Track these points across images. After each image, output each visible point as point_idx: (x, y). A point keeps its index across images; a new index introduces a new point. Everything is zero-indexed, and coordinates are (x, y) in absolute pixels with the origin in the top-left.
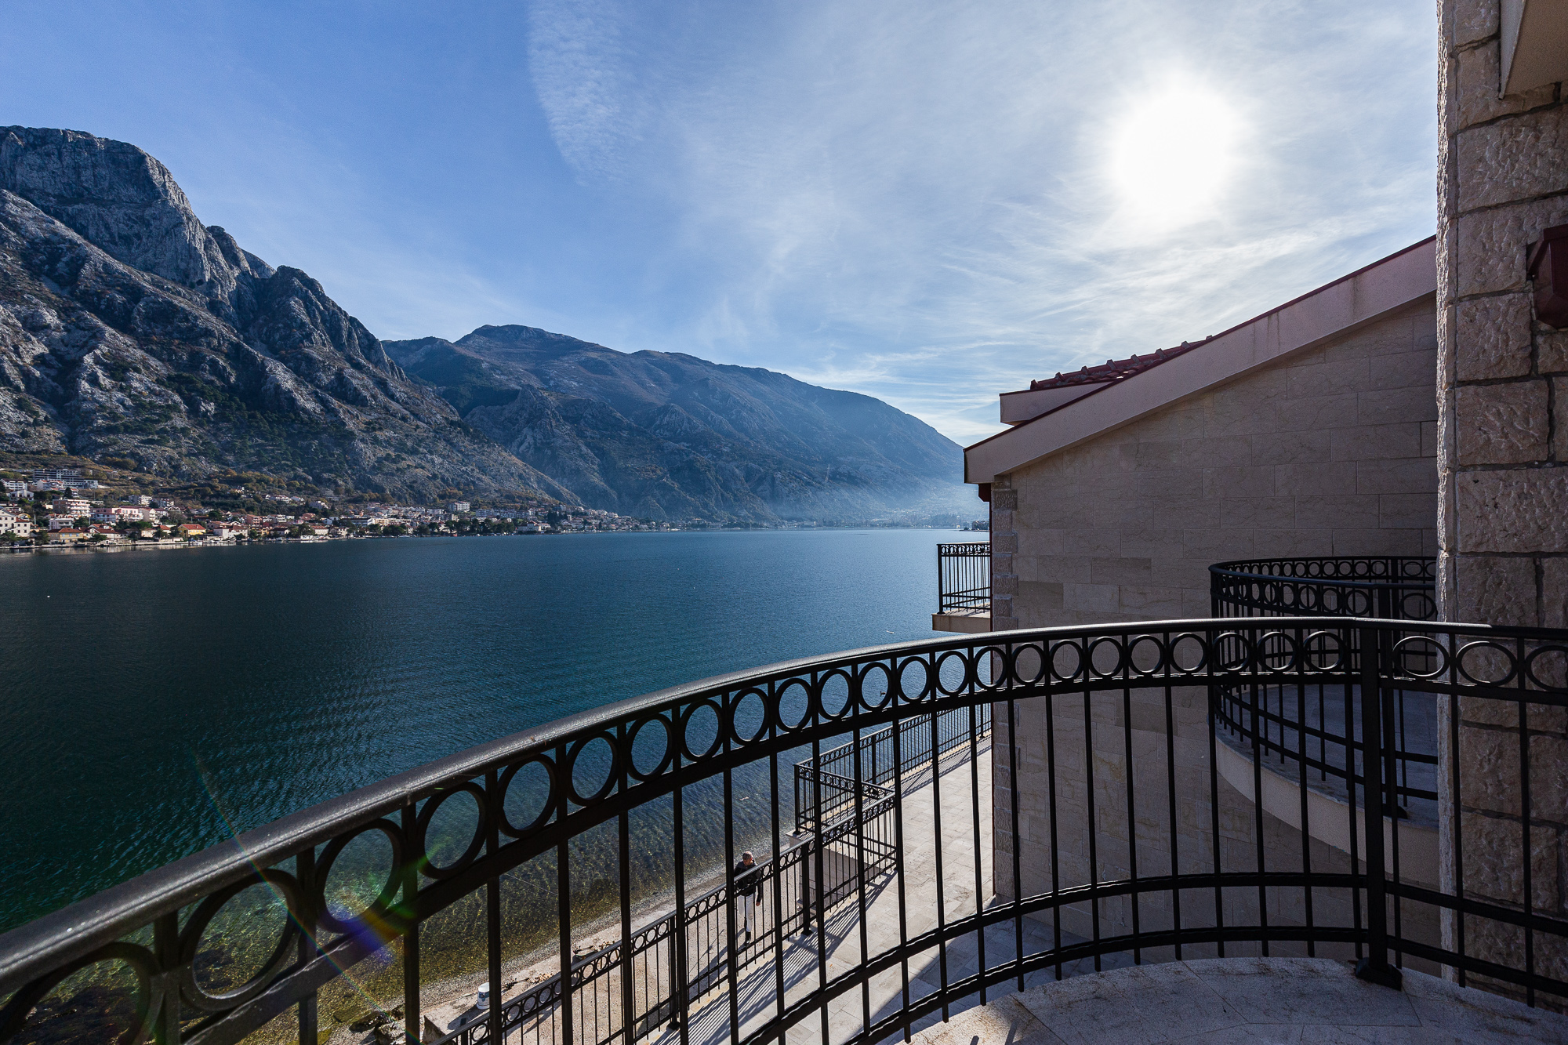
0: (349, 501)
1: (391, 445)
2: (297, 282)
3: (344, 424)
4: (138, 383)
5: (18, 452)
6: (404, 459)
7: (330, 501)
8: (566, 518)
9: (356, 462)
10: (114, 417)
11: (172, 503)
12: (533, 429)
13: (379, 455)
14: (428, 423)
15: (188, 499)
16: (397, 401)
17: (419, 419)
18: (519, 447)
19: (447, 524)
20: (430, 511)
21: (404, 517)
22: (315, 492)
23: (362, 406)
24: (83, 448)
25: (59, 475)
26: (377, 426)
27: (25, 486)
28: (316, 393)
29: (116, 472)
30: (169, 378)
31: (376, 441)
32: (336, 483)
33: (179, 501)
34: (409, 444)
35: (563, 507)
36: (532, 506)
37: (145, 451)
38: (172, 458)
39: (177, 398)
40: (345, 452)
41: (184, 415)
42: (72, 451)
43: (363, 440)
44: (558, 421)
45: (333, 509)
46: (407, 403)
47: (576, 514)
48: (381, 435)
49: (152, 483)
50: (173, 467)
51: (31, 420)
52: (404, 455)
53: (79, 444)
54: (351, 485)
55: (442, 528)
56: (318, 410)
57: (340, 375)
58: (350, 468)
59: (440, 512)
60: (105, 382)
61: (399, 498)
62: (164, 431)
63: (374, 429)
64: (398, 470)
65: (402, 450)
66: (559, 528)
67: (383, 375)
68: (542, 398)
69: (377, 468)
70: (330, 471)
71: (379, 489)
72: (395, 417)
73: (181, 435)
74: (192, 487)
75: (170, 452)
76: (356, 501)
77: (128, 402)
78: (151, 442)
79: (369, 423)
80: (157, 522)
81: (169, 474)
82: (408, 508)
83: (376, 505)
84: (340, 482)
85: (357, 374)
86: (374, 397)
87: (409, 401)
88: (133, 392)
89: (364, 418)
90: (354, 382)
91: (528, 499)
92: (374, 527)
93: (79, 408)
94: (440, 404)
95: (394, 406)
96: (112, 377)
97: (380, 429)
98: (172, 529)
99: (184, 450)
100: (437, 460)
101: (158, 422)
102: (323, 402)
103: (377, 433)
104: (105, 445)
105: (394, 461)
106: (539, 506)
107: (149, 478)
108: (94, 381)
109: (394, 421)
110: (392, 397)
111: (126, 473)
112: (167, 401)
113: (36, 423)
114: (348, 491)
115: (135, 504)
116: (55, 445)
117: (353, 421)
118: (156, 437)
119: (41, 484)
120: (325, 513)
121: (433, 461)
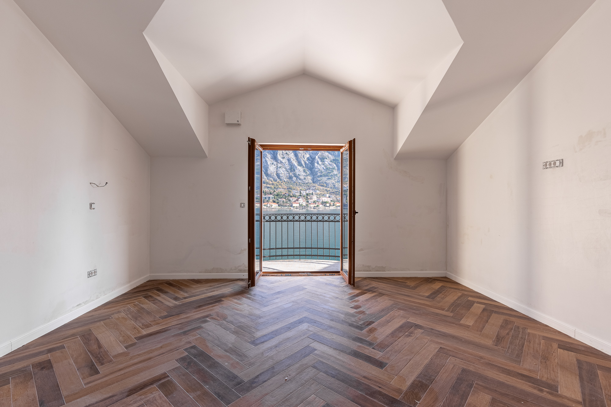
4: (327, 162)
5: (304, 183)
10: (322, 172)
11: (333, 196)
15: (337, 195)
24: (316, 181)
25: (311, 189)
27: (305, 192)
29: (322, 188)
30: (333, 160)
33: (335, 196)
37: (328, 182)
38: (333, 183)
39: (335, 165)
41: (336, 170)
42: (314, 182)
49: (329, 191)
50: (334, 186)
51: (306, 175)
53: (315, 181)
60: (320, 163)
62: (332, 175)
73: (335, 176)
74: (338, 191)
75: (334, 182)
77: (325, 168)
78: (329, 179)
80: (330, 202)
81: (333, 188)
88: (326, 165)
93: (315, 171)
96: (321, 161)
98: (333, 203)
99: (336, 181)
101: (331, 173)
104: (320, 180)
107: (328, 189)
108: (318, 163)
111: (324, 188)
112: (333, 167)
113: (307, 176)
115: (325, 196)
116: (310, 181)
118: (330, 177)
119: (307, 192)
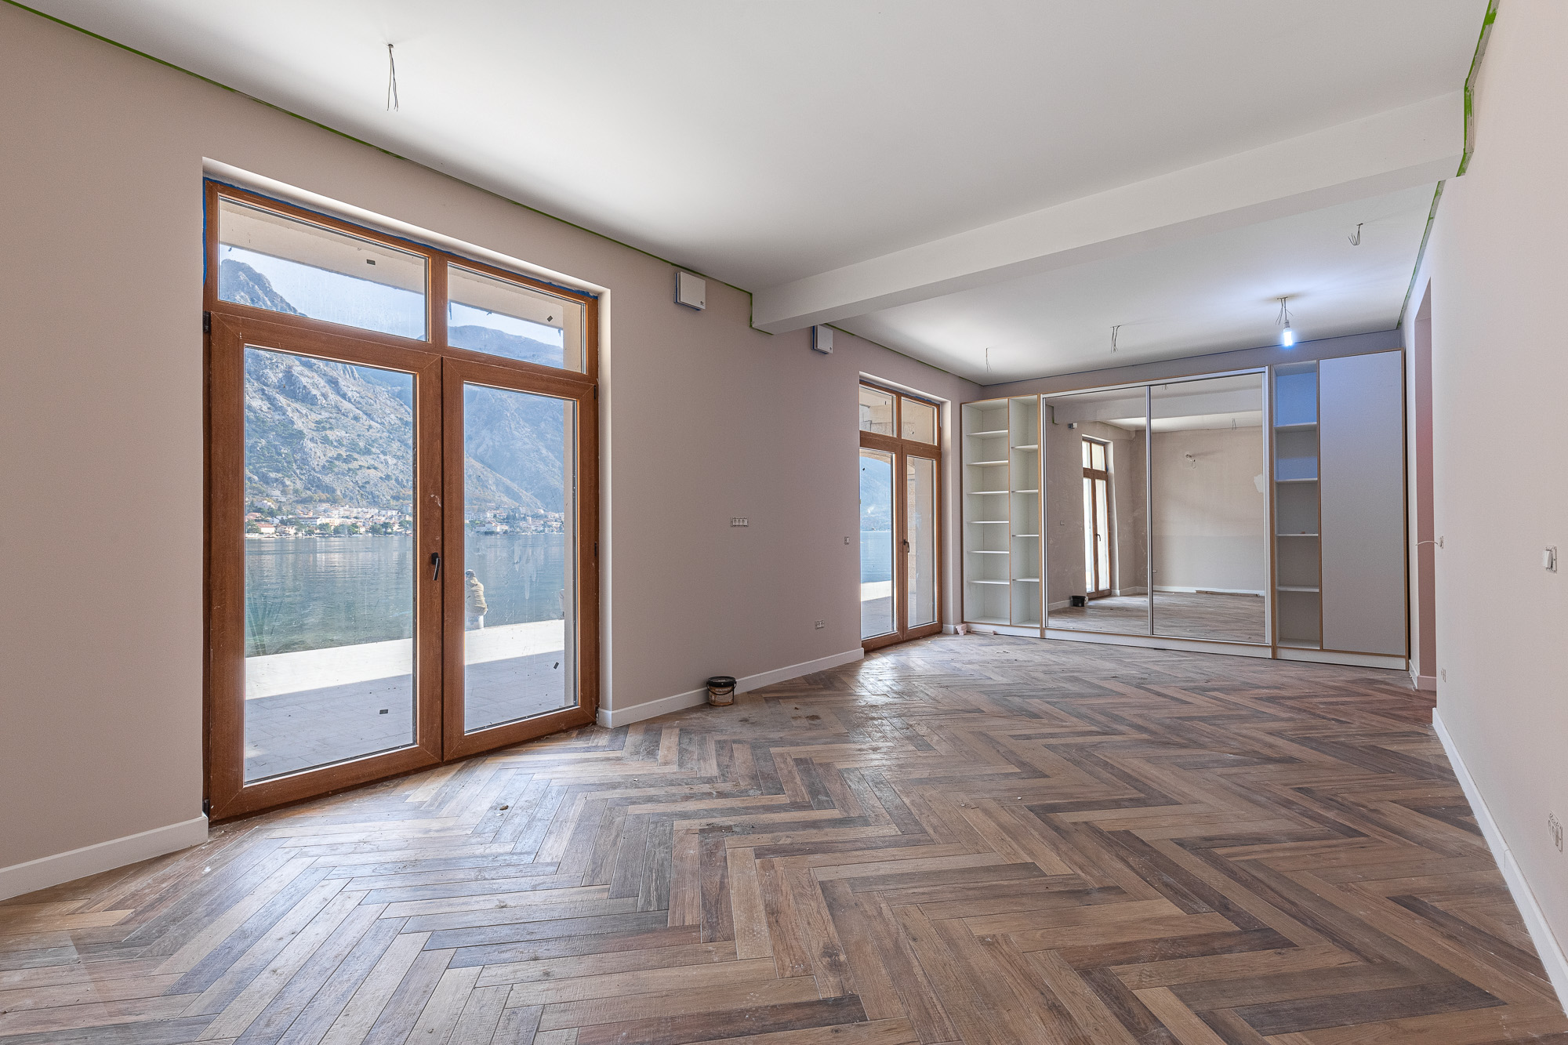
0: (297, 502)
1: (343, 445)
2: (243, 277)
3: (293, 423)
6: (356, 460)
7: (277, 501)
8: (524, 519)
9: (305, 461)
12: (492, 431)
13: (330, 455)
14: (382, 424)
16: (350, 401)
17: (373, 419)
18: (476, 450)
19: (401, 524)
20: (383, 512)
21: (356, 518)
22: (261, 492)
23: (312, 404)
26: (328, 426)
28: (263, 390)
31: (326, 440)
32: (283, 483)
34: (362, 444)
35: (523, 510)
36: (490, 509)
40: (294, 452)
43: (312, 440)
44: (518, 423)
45: (280, 509)
46: (359, 403)
47: (536, 516)
48: (332, 435)
52: (356, 456)
54: (299, 485)
55: (396, 528)
56: (265, 408)
57: (288, 374)
58: (300, 468)
59: (394, 513)
61: (351, 500)
63: (324, 429)
64: (349, 469)
65: (354, 450)
66: (518, 530)
67: (334, 374)
68: (501, 400)
69: (328, 468)
70: (278, 471)
71: (330, 490)
72: (347, 416)
76: (303, 501)
79: (317, 422)
82: (360, 510)
83: (325, 506)
84: (288, 483)
85: (306, 372)
86: (325, 396)
87: (361, 400)
89: (314, 417)
90: (304, 380)
91: (486, 501)
92: (323, 527)
94: (394, 404)
95: (346, 405)
97: (331, 428)
100: (391, 461)
102: (270, 400)
103: (328, 432)
105: (346, 461)
106: (497, 508)
109: (344, 420)
110: (344, 396)
114: (296, 491)
117: (302, 419)
120: (272, 513)
121: (387, 463)
